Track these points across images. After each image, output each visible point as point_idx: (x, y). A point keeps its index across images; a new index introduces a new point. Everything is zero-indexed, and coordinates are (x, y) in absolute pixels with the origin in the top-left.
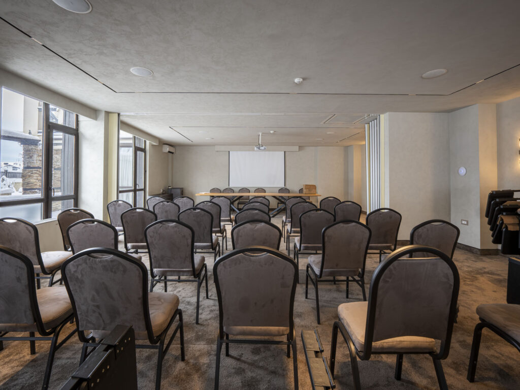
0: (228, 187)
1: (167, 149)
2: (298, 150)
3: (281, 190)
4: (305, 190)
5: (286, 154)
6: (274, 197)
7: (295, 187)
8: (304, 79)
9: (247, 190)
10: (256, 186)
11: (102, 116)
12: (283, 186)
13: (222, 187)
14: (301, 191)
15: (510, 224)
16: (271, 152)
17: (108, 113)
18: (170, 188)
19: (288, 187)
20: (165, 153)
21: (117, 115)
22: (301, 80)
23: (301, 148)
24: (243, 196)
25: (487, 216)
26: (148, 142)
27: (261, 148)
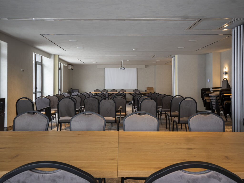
0: (104, 89)
1: (70, 67)
2: (144, 67)
3: (135, 90)
4: (147, 90)
5: (138, 70)
6: (130, 94)
7: (143, 89)
8: (136, 49)
9: (115, 90)
10: (120, 88)
11: (53, 56)
12: (136, 88)
13: (101, 89)
14: (146, 91)
15: (207, 100)
16: (129, 69)
17: (54, 55)
18: (72, 89)
19: (139, 89)
20: (69, 69)
21: (58, 55)
22: (135, 49)
23: (146, 66)
24: (113, 93)
25: (201, 97)
26: (62, 64)
27: (122, 68)
